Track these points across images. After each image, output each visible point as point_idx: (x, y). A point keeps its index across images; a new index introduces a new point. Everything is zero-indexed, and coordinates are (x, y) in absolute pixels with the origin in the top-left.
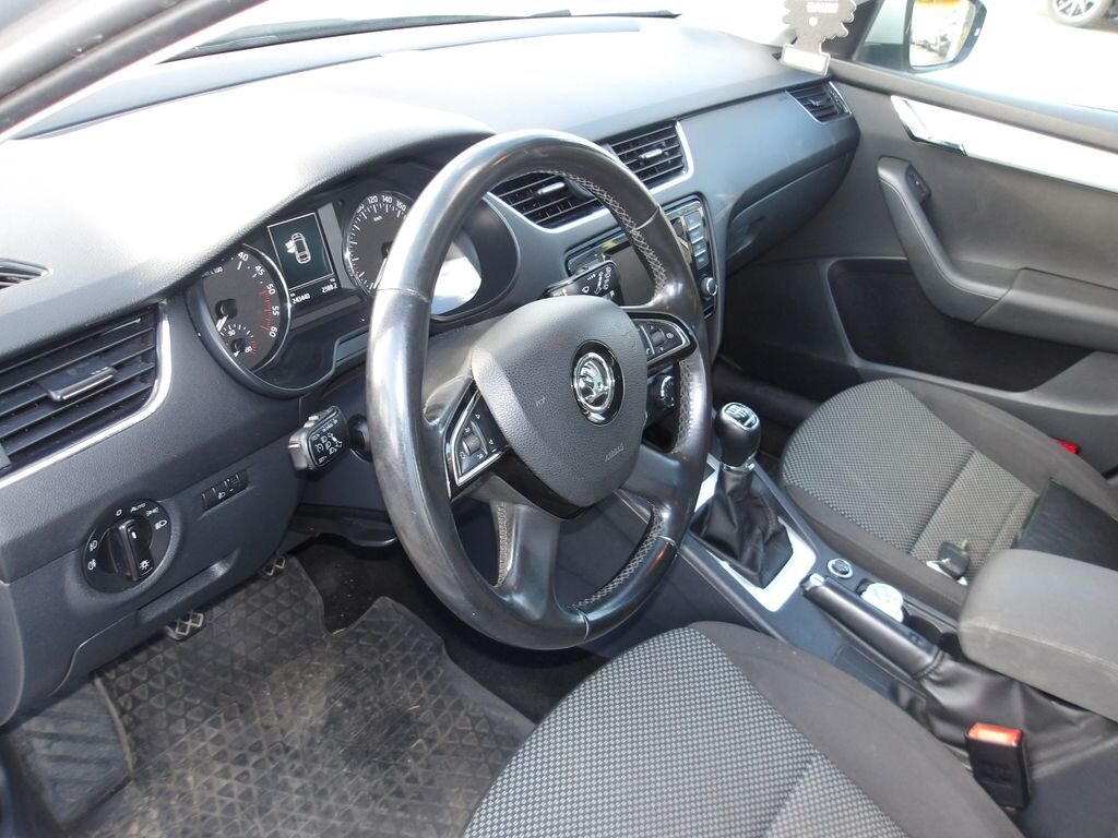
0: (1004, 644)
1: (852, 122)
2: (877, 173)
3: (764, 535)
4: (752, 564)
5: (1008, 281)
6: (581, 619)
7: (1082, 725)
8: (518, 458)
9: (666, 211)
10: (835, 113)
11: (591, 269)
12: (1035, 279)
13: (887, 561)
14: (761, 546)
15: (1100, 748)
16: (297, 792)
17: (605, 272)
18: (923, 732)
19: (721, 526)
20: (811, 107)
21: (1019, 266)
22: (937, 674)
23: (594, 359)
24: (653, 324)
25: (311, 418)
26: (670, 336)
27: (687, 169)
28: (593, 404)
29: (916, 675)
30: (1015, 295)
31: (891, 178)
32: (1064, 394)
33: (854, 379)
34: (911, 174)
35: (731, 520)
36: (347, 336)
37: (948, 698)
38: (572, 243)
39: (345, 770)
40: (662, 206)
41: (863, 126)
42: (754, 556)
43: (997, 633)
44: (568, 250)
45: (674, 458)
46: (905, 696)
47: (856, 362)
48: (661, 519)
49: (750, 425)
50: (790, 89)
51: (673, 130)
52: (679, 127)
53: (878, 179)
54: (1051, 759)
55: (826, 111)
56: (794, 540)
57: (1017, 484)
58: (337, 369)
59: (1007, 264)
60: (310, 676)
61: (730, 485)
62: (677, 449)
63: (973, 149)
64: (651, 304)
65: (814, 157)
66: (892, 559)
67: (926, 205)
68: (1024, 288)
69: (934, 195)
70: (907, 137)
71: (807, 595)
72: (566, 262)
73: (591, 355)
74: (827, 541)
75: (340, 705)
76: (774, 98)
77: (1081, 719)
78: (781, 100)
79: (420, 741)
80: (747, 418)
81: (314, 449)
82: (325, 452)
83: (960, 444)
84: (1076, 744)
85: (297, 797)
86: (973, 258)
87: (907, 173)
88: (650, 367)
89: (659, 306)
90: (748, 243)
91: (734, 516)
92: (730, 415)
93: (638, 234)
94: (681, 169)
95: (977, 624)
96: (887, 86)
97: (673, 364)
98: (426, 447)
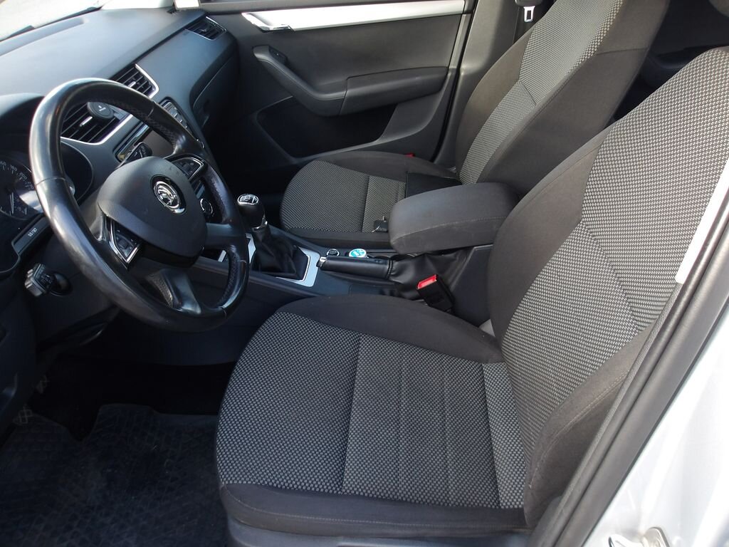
0: (412, 239)
1: (228, 33)
2: (255, 57)
3: (290, 255)
4: (291, 271)
5: (345, 88)
6: (220, 308)
7: (458, 258)
8: (149, 244)
9: (163, 106)
10: (218, 33)
11: (133, 151)
12: (355, 80)
13: (352, 239)
14: (291, 260)
15: (467, 262)
16: (112, 523)
17: (141, 149)
18: (400, 300)
19: (266, 260)
20: (202, 33)
21: (346, 78)
22: (394, 271)
23: (161, 184)
24: (182, 161)
25: (29, 272)
26: (192, 164)
27: (155, 88)
28: (172, 206)
29: (385, 277)
30: (349, 92)
31: (263, 56)
32: (395, 132)
33: (297, 169)
34: (272, 52)
35: (270, 255)
36: (17, 237)
37: (403, 279)
38: (114, 145)
39: (133, 498)
40: (160, 103)
41: (236, 34)
42: (290, 266)
43: (406, 236)
44: (113, 150)
45: (225, 223)
46: (387, 291)
47: (295, 161)
48: (233, 254)
49: (255, 202)
50: (187, 27)
51: (136, 70)
52: (137, 66)
53: (257, 60)
54: (453, 281)
55: (212, 33)
56: (305, 252)
57: (394, 183)
58: (21, 256)
59: (340, 79)
60: (83, 468)
61: (260, 237)
62: (224, 219)
63: (295, 26)
64: (174, 153)
65: (218, 60)
66: (354, 237)
67: (287, 64)
68: (352, 87)
69: (289, 58)
70: (261, 33)
71: (322, 268)
72: (116, 157)
73: (158, 183)
74: (320, 244)
75: (109, 471)
76: (181, 35)
77: (455, 256)
78: (185, 34)
79: (167, 460)
80: (251, 199)
81: (41, 283)
82: (47, 283)
83: (360, 176)
84: (459, 267)
85: (113, 525)
86: (325, 83)
87: (270, 51)
88: (191, 182)
89: (179, 151)
90: (208, 118)
91: (271, 252)
92: (242, 201)
93: (150, 119)
94: (151, 89)
95: (397, 237)
96: (237, 8)
97: (202, 179)
98: (102, 250)
